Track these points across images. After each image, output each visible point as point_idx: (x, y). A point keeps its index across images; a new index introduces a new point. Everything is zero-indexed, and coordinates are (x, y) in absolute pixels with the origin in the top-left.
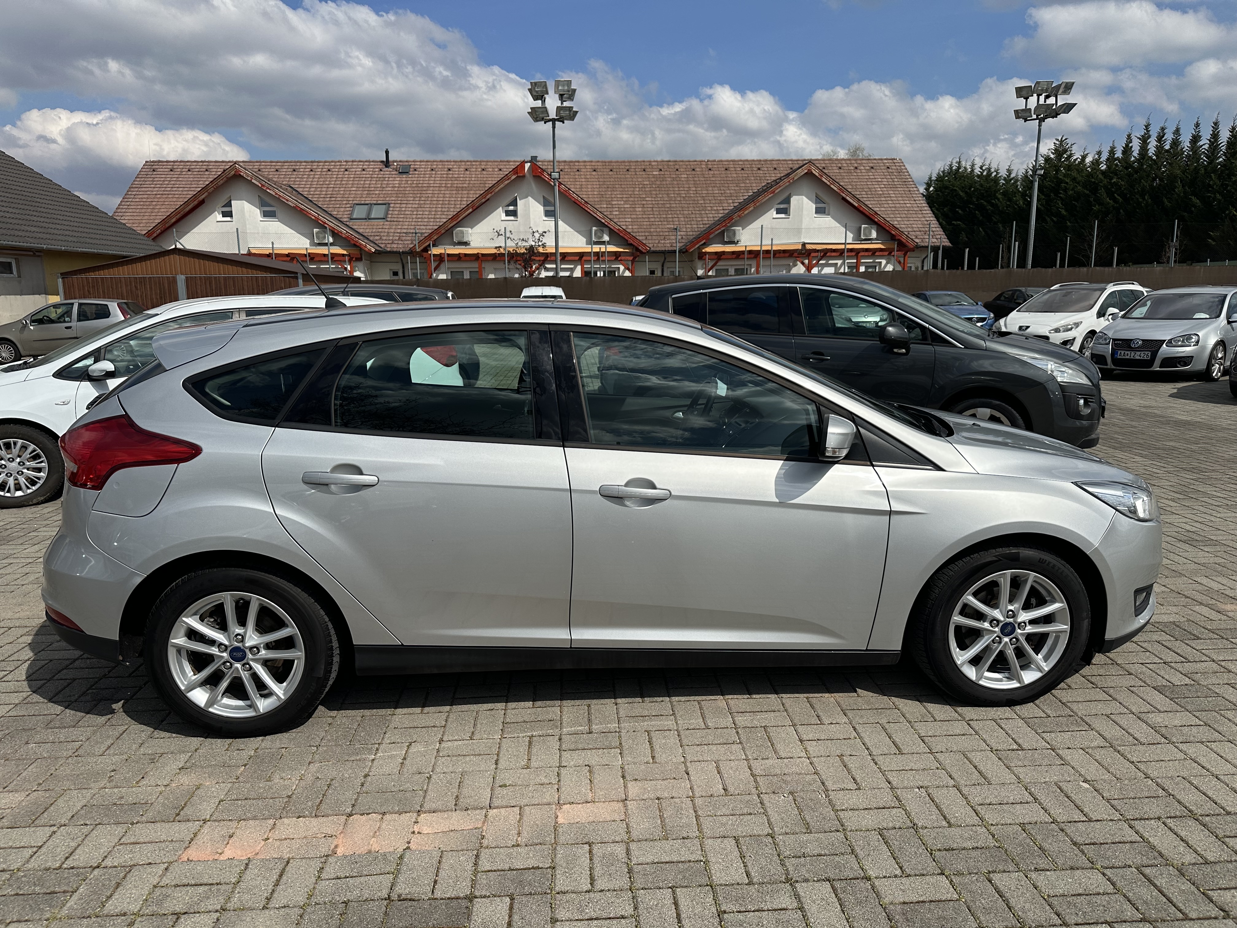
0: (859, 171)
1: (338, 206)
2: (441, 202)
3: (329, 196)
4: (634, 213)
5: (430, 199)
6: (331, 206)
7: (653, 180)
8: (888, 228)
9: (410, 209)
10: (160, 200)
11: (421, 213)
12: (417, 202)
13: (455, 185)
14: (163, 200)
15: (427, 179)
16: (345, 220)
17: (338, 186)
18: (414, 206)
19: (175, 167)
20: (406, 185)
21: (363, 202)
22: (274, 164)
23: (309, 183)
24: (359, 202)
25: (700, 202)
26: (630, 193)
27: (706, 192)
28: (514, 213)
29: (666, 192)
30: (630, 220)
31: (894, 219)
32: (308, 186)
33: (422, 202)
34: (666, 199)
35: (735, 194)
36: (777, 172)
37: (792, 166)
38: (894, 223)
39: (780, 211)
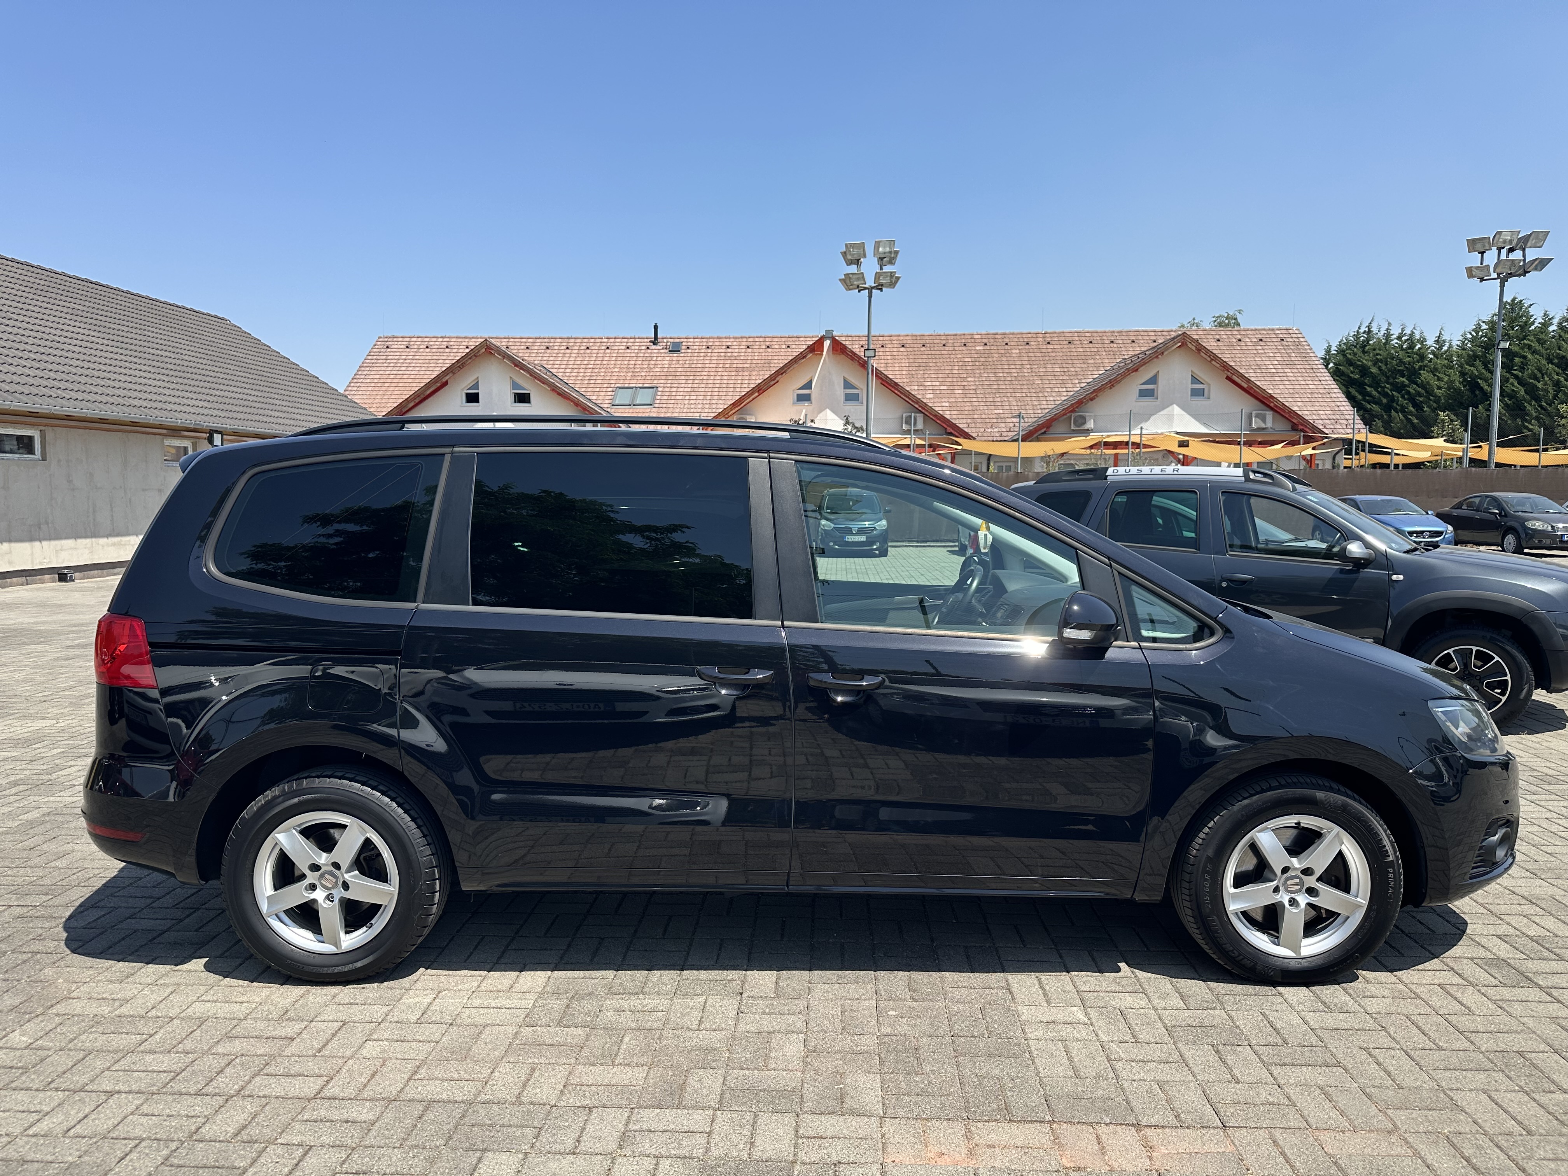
0: (1243, 344)
1: (598, 389)
2: (717, 385)
3: (587, 378)
4: (953, 396)
5: (705, 381)
6: (590, 390)
7: (976, 356)
8: (1287, 416)
9: (681, 394)
10: (395, 381)
11: (694, 398)
12: (690, 385)
13: (735, 365)
14: (397, 381)
15: (702, 359)
16: (606, 406)
17: (598, 366)
18: (686, 390)
19: (412, 343)
20: (677, 366)
21: (626, 386)
22: (524, 340)
23: (565, 363)
24: (622, 386)
25: (1037, 382)
26: (947, 372)
27: (1044, 370)
28: (807, 398)
29: (993, 371)
30: (947, 404)
31: (1294, 404)
32: (563, 366)
33: (696, 385)
34: (993, 379)
35: (1082, 373)
36: (1136, 345)
37: (1154, 338)
38: (1295, 409)
39: (1143, 394)
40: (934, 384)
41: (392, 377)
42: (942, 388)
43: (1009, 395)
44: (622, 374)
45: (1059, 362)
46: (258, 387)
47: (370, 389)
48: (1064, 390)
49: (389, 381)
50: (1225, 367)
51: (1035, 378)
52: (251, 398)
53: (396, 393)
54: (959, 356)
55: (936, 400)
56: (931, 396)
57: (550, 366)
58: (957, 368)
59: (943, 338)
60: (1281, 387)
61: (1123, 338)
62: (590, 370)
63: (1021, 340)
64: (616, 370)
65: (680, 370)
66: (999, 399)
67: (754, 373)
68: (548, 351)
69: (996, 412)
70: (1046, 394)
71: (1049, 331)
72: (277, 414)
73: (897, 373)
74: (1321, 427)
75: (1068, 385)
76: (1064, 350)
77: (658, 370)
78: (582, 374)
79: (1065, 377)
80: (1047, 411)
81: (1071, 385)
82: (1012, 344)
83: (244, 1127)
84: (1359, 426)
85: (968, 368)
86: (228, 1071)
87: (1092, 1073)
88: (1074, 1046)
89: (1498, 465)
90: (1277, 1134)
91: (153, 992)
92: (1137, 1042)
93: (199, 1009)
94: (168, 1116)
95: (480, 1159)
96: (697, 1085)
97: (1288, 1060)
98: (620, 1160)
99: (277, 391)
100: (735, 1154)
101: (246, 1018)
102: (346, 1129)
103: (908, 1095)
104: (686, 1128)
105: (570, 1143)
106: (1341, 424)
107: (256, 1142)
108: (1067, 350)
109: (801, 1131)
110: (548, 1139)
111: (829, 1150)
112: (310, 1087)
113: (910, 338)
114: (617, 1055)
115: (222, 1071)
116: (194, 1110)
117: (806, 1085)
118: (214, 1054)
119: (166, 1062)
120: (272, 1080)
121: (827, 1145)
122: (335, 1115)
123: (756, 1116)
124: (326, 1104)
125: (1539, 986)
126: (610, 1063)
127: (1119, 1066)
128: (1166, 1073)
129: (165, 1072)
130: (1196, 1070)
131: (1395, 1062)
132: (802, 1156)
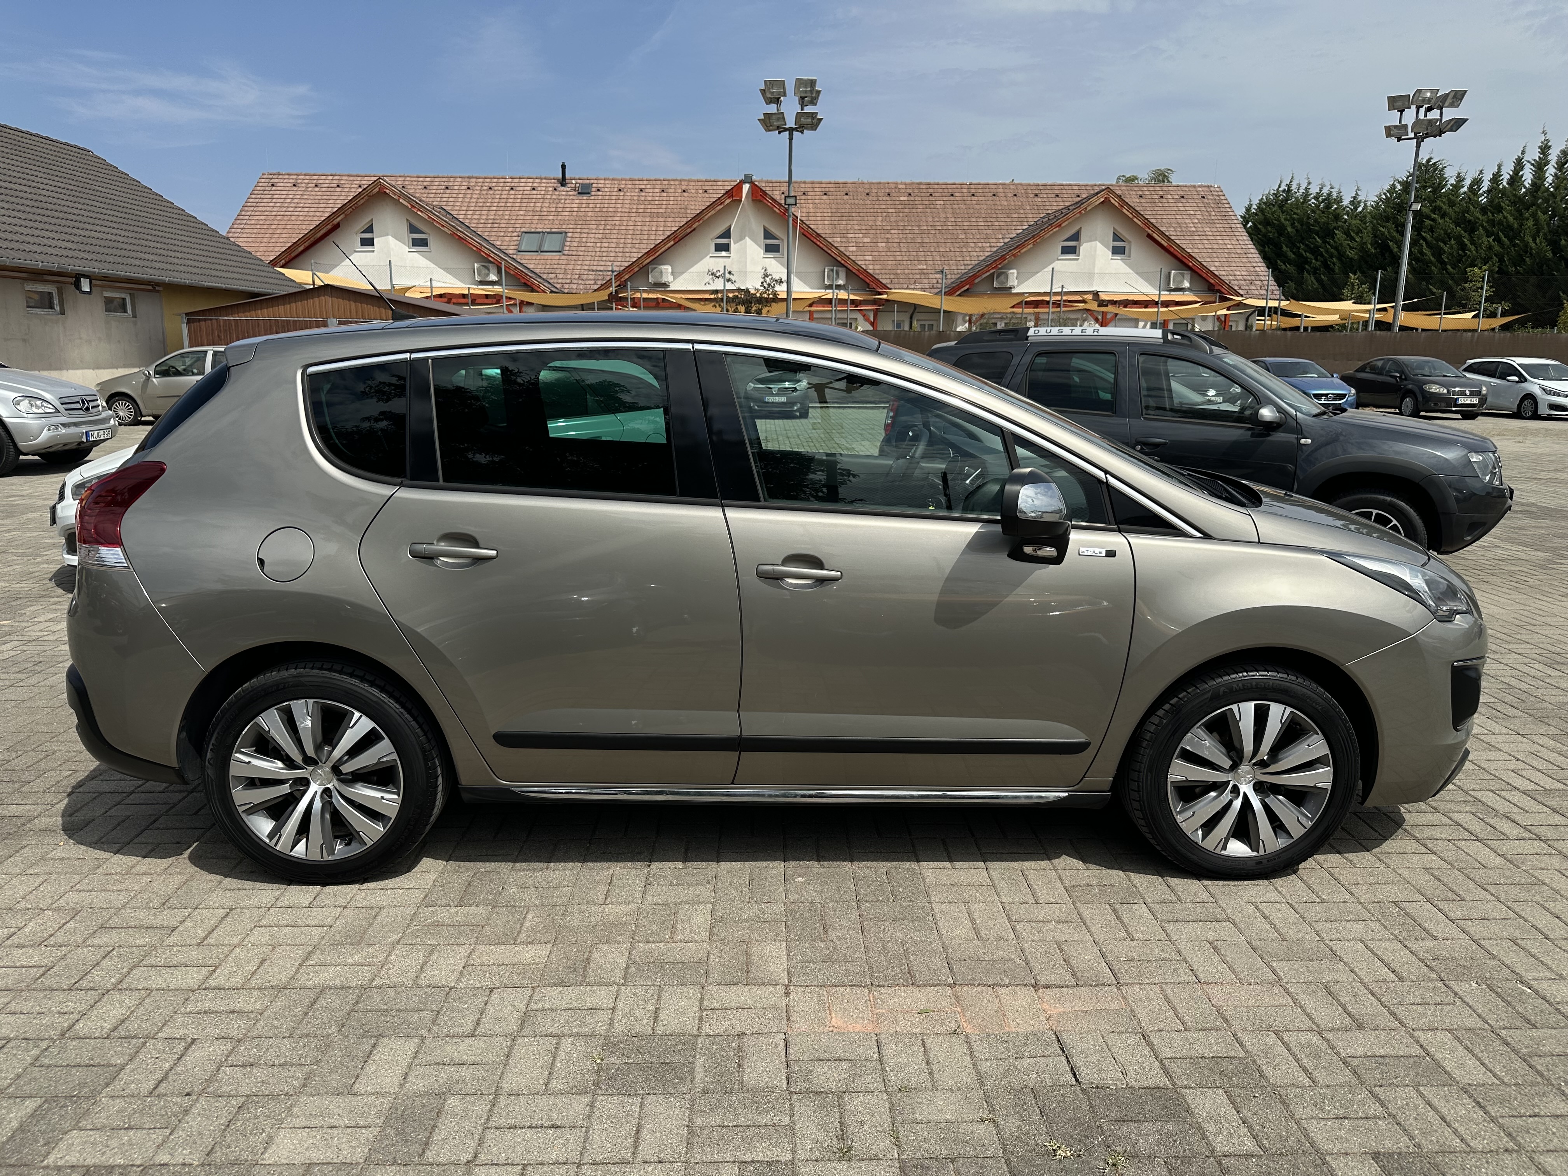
0: (1165, 201)
1: (502, 234)
2: (631, 232)
3: (490, 221)
4: (876, 249)
5: (617, 227)
6: (493, 234)
7: (900, 207)
8: (1205, 276)
9: (592, 240)
10: (282, 222)
11: (606, 245)
12: (601, 231)
13: (649, 211)
14: (285, 222)
15: (613, 202)
16: (511, 252)
17: (502, 209)
18: (597, 236)
19: (299, 181)
20: (587, 210)
21: (533, 230)
22: (421, 179)
23: (466, 204)
24: (528, 230)
25: (961, 236)
26: (870, 223)
27: (968, 223)
28: (726, 248)
29: (917, 223)
30: (870, 258)
31: (1211, 264)
32: (464, 208)
33: (607, 231)
34: (917, 231)
35: (1006, 228)
36: (1060, 199)
37: (1078, 192)
38: (1212, 269)
39: (1066, 250)
40: (857, 236)
41: (279, 218)
42: (866, 240)
43: (932, 249)
44: (528, 218)
45: (983, 215)
46: (128, 227)
47: (255, 231)
48: (988, 245)
49: (276, 222)
50: (1147, 223)
51: (959, 232)
52: (121, 239)
53: (284, 236)
54: (883, 206)
55: (859, 253)
56: (854, 249)
57: (450, 208)
58: (880, 219)
59: (866, 186)
60: (1200, 246)
61: (1047, 191)
62: (493, 213)
63: (946, 191)
64: (522, 213)
65: (590, 214)
66: (922, 254)
67: (670, 219)
68: (448, 191)
69: (920, 267)
70: (970, 249)
71: (974, 182)
72: (152, 257)
73: (819, 223)
74: (1236, 288)
75: (991, 240)
76: (988, 203)
77: (567, 214)
78: (484, 217)
79: (989, 232)
80: (970, 267)
81: (994, 240)
82: (937, 195)
83: (123, 1021)
84: (1273, 288)
85: (892, 219)
86: (104, 964)
87: (993, 934)
88: (976, 908)
89: (1403, 328)
90: (1168, 989)
91: (21, 883)
92: (1036, 903)
93: (72, 898)
94: (39, 1013)
95: (374, 1046)
96: (602, 961)
97: (1181, 917)
98: (520, 1041)
99: (150, 231)
100: (638, 1029)
101: (124, 907)
102: (231, 1020)
103: (813, 962)
104: (589, 1005)
105: (468, 1026)
106: (1255, 285)
107: (135, 1037)
108: (992, 203)
109: (706, 1003)
110: (445, 1023)
111: (733, 1021)
112: (192, 978)
113: (832, 185)
114: (519, 933)
115: (97, 964)
116: (67, 1006)
117: (711, 956)
118: (89, 946)
119: (36, 957)
120: (153, 971)
121: (731, 1016)
122: (222, 1006)
123: (661, 990)
124: (211, 994)
125: (1415, 839)
126: (512, 942)
127: (1019, 927)
128: (1064, 933)
129: (34, 967)
130: (1093, 929)
131: (1280, 916)
132: (706, 1029)
